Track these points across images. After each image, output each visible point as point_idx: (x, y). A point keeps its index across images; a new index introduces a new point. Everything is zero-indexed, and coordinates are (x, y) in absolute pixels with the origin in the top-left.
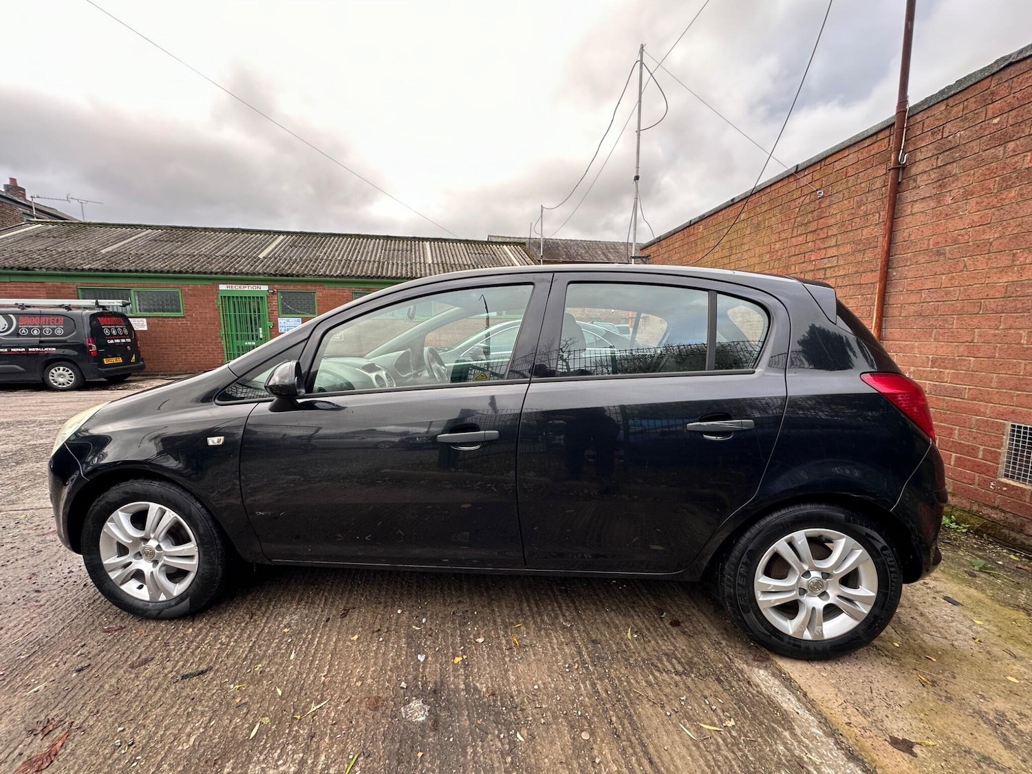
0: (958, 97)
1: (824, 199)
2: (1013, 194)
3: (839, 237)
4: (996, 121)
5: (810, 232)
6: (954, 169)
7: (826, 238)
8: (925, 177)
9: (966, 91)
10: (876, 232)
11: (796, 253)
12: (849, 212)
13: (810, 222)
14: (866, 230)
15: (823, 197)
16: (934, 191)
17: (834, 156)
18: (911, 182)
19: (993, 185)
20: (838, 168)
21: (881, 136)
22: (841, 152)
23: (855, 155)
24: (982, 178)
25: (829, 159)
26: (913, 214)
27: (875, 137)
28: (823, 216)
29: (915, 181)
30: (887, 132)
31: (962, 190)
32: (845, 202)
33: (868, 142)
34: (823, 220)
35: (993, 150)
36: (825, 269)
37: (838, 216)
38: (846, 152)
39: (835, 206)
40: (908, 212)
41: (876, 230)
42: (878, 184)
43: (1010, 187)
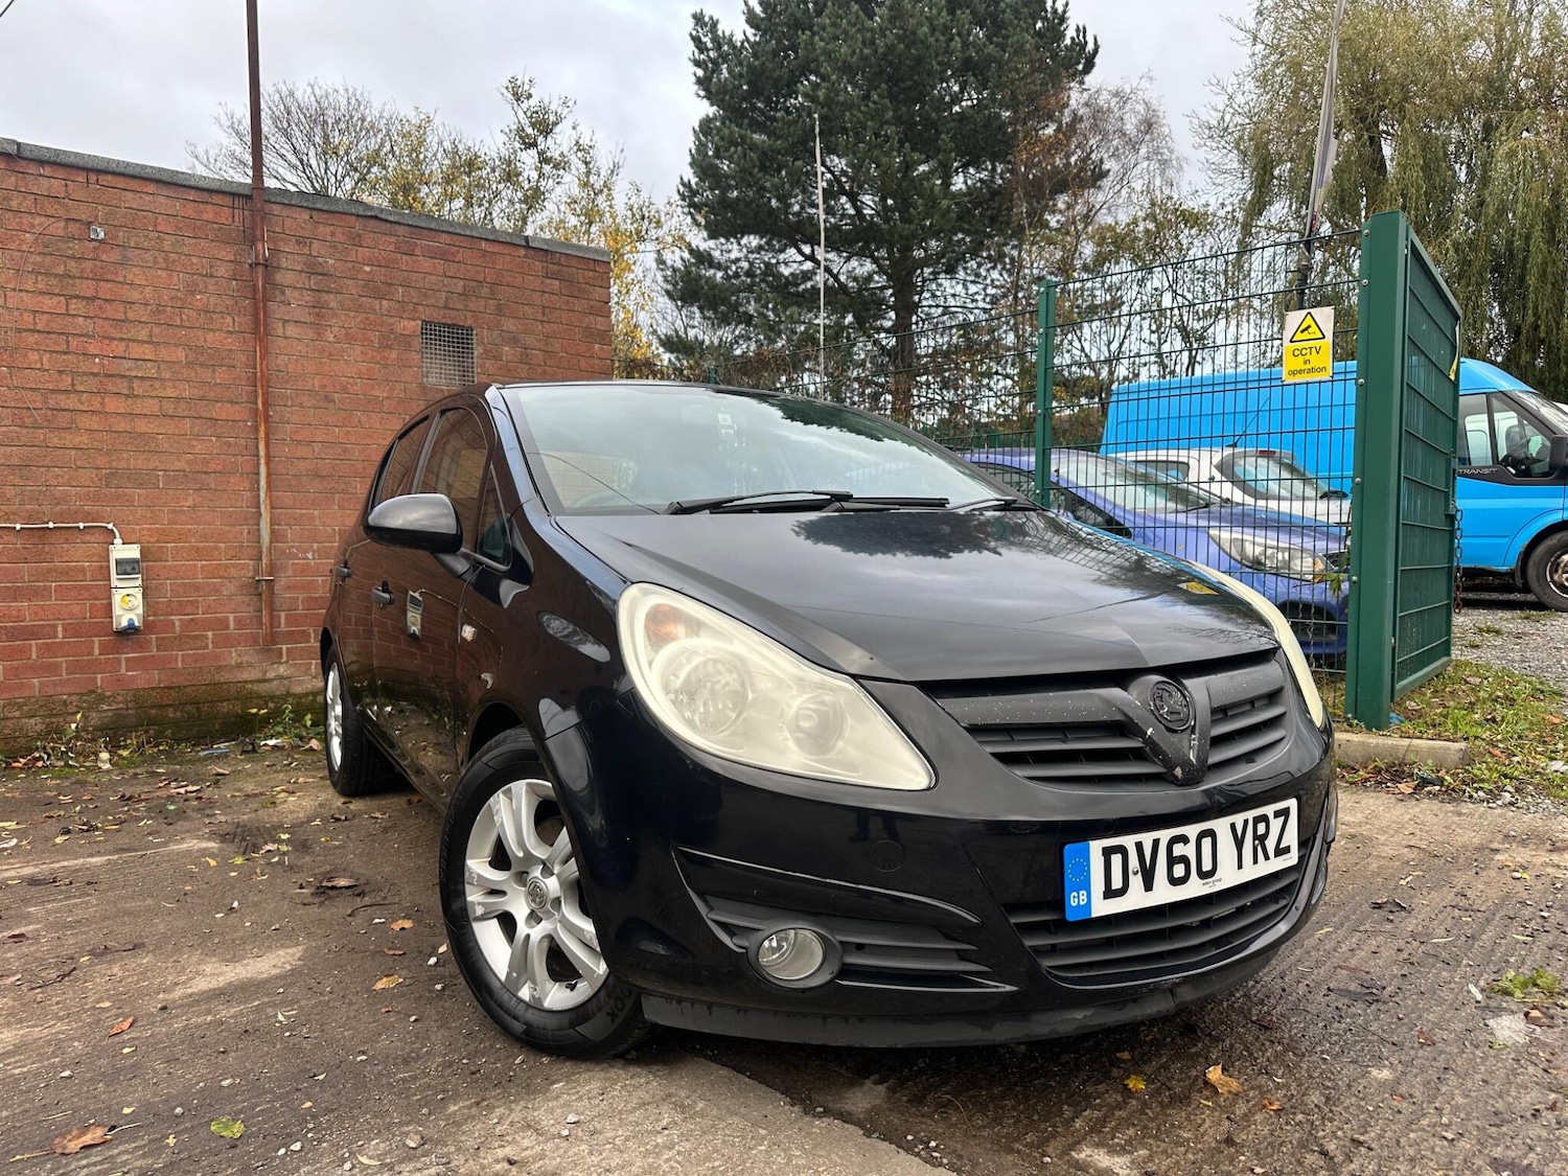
0: (325, 216)
1: (108, 247)
2: (394, 355)
3: (156, 330)
4: (367, 269)
5: (77, 297)
6: (332, 301)
7: (123, 321)
8: (296, 294)
9: (331, 215)
10: (230, 344)
11: (39, 327)
12: (174, 293)
13: (74, 278)
14: (211, 334)
15: (101, 241)
16: (309, 319)
17: (121, 179)
18: (277, 292)
19: (375, 336)
20: (135, 206)
21: (217, 199)
22: (143, 182)
23: (169, 201)
24: (362, 326)
25: (110, 177)
26: (286, 338)
27: (206, 196)
28: (109, 277)
29: (283, 293)
30: (228, 201)
31: (343, 331)
32: (160, 272)
33: (192, 195)
34: (110, 285)
35: (370, 300)
36: (131, 379)
37: (147, 290)
38: (151, 188)
39: (137, 271)
40: (280, 331)
41: (230, 340)
42: (222, 270)
43: (390, 347)
